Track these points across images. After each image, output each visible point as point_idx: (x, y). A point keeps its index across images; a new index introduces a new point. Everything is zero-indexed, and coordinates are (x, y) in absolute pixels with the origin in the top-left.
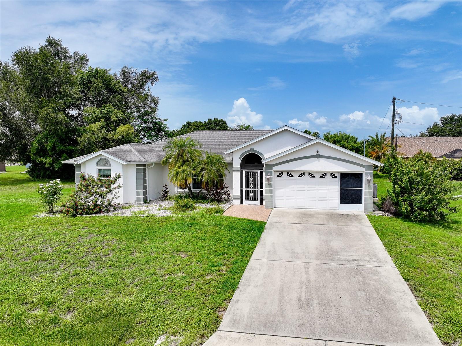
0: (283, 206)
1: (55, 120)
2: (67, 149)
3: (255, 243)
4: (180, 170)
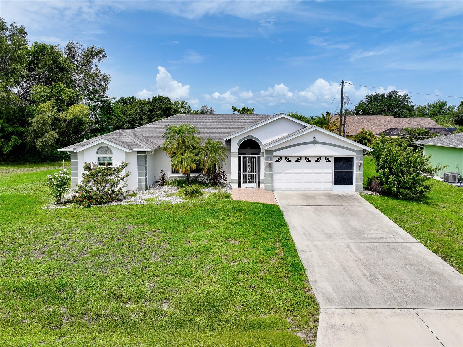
1: (7, 101)
2: (17, 131)
4: (184, 157)
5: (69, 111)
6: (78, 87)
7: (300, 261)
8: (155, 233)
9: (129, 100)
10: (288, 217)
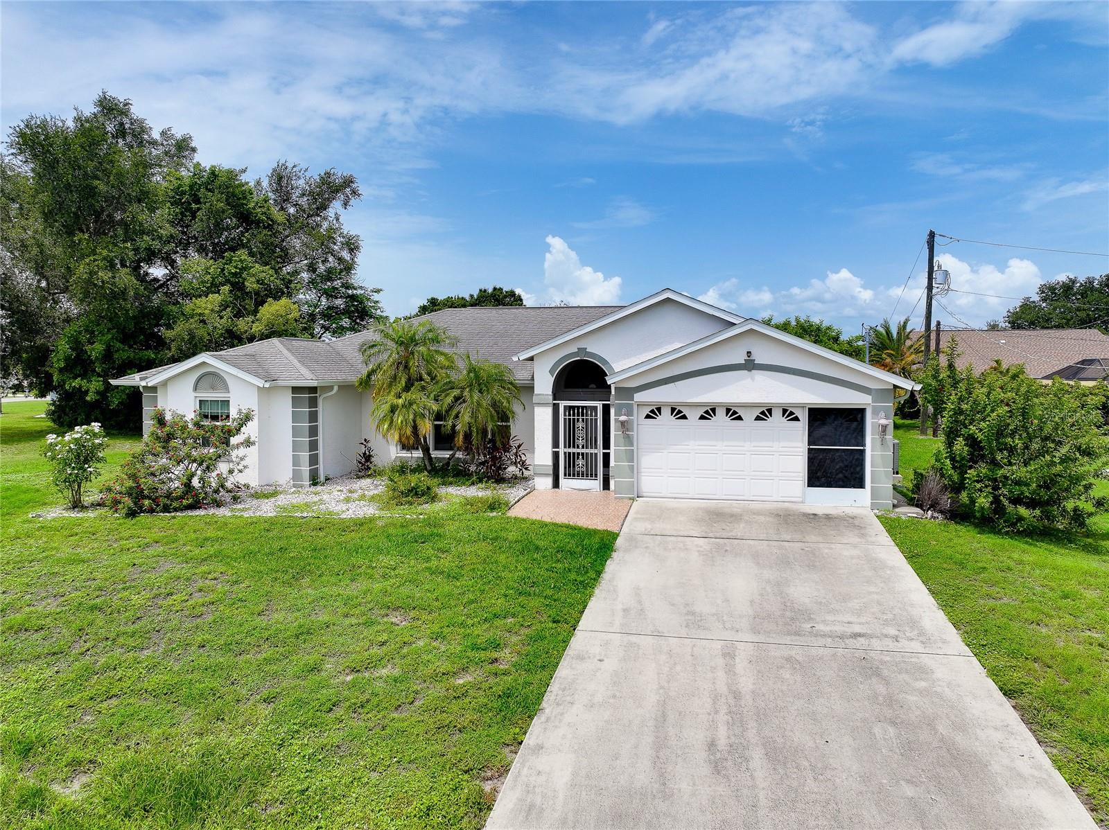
0: (660, 493)
1: (110, 289)
2: (141, 359)
3: (588, 588)
5: (259, 315)
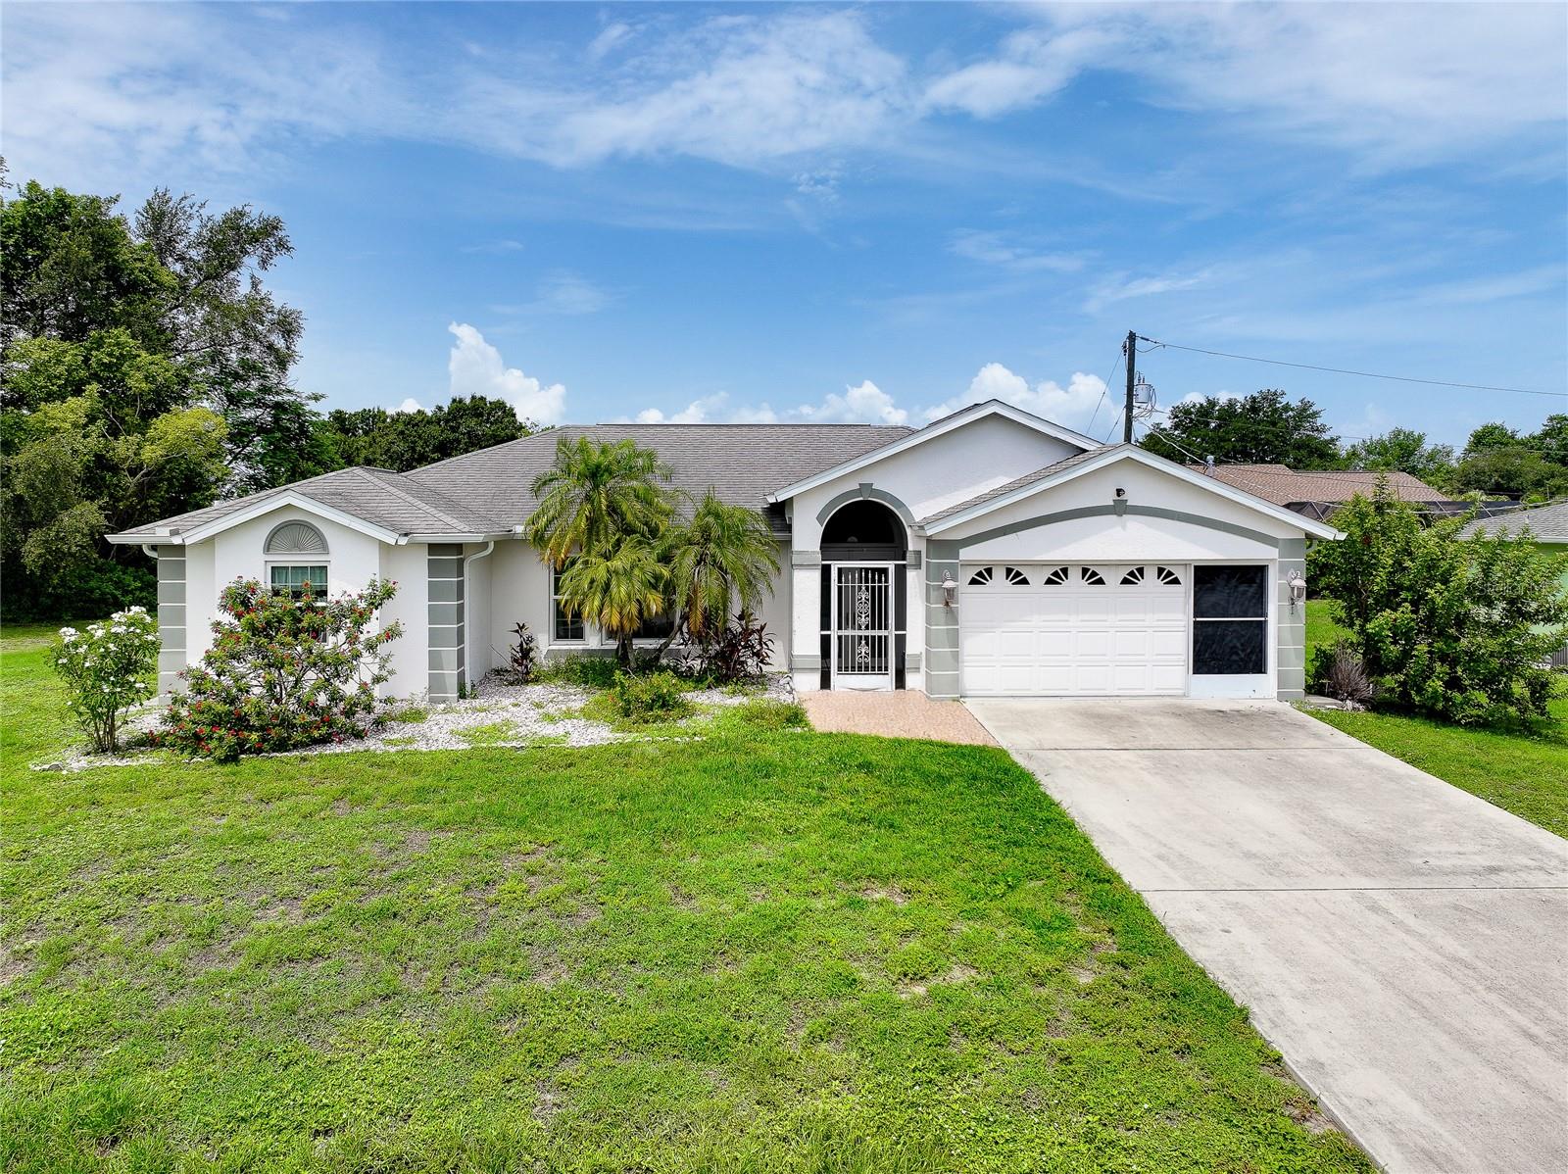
4: (617, 563)
5: (151, 433)
6: (186, 351)
7: (1203, 973)
8: (531, 861)
9: (362, 422)
10: (1059, 792)
